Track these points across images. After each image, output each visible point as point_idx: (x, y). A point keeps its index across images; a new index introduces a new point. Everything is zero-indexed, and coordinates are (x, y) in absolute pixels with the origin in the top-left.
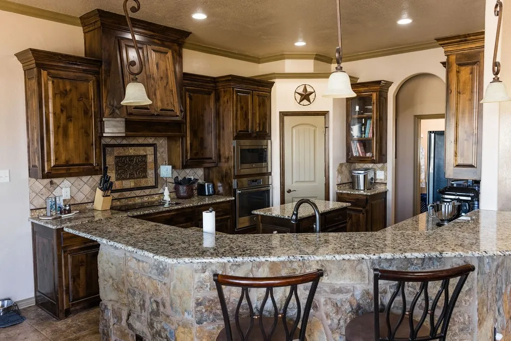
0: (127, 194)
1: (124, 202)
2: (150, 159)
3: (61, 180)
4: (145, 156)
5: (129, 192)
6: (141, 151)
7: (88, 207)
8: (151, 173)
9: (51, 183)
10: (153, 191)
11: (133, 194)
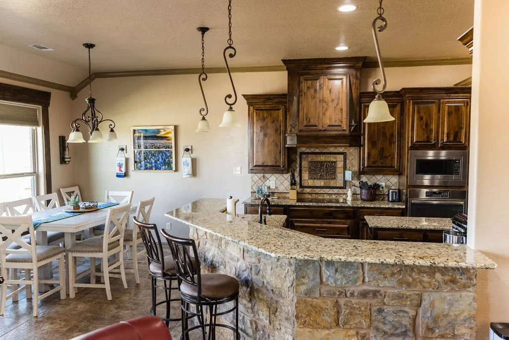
0: (317, 191)
1: (314, 196)
2: (340, 164)
3: (270, 175)
4: (335, 162)
5: (319, 189)
6: (332, 158)
7: (286, 196)
8: (340, 176)
9: (264, 177)
10: (341, 191)
11: (322, 191)
